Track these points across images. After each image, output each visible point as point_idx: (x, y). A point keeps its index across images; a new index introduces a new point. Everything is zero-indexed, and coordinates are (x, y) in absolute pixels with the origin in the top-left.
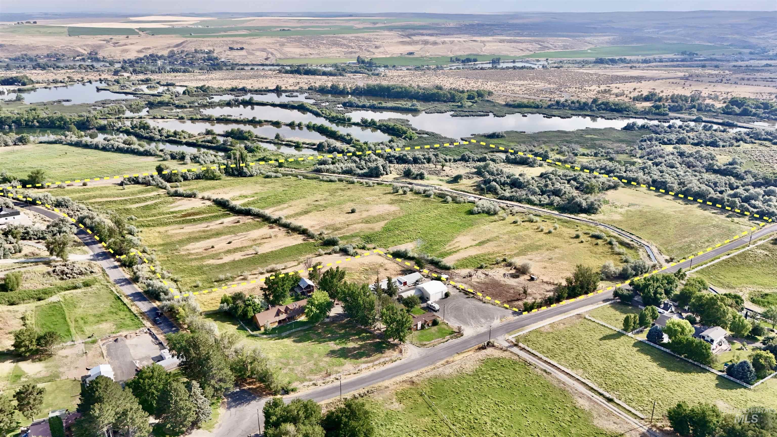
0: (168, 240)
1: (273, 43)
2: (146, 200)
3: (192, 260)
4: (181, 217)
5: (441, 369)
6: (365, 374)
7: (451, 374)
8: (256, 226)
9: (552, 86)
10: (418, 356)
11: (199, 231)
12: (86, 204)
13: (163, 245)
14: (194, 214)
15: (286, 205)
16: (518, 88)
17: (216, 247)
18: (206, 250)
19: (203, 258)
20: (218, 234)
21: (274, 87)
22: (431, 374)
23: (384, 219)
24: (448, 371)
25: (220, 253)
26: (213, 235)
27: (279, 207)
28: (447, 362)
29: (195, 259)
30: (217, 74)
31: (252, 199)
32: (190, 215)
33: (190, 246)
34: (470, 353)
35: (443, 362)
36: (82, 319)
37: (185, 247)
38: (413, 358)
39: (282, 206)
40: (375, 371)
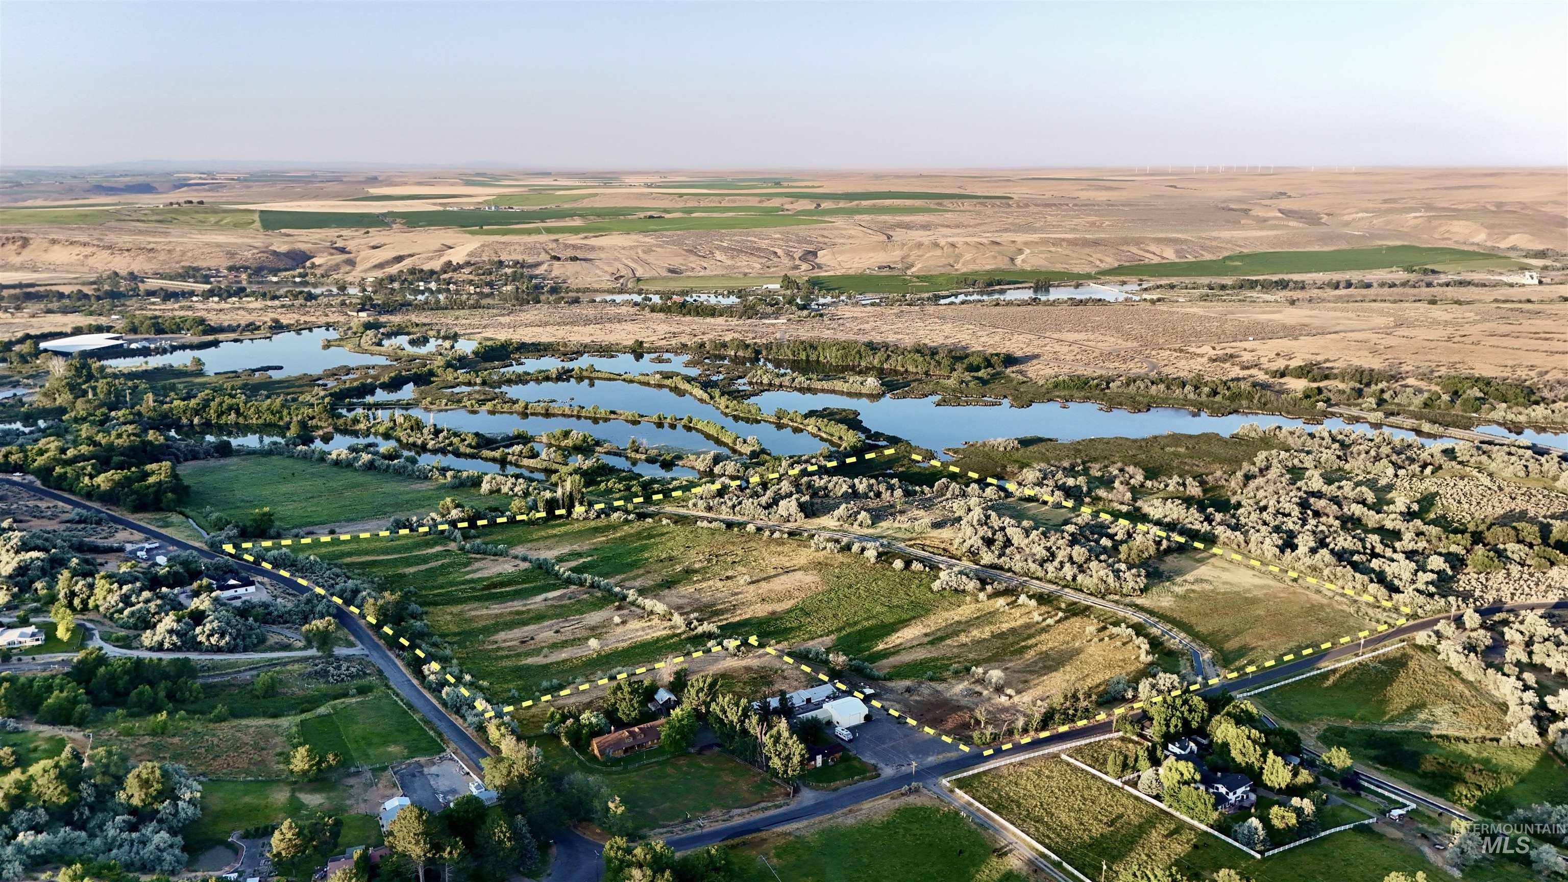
0: (466, 627)
1: (631, 248)
2: (425, 560)
3: (502, 658)
4: (483, 589)
5: (840, 820)
6: (738, 821)
7: (851, 826)
8: (595, 605)
9: (1129, 344)
10: (812, 802)
11: (511, 613)
12: (340, 567)
13: (459, 634)
14: (502, 584)
15: (641, 571)
16: (1065, 349)
17: (537, 638)
18: (523, 642)
19: (518, 655)
20: (539, 617)
21: (630, 342)
22: (826, 825)
23: (791, 597)
24: (850, 821)
25: (543, 648)
26: (531, 619)
27: (631, 575)
28: (850, 811)
29: (507, 657)
30: (531, 314)
31: (589, 559)
32: (495, 585)
33: (502, 635)
34: (886, 800)
35: (845, 810)
36: (363, 739)
37: (492, 638)
38: (805, 804)
39: (635, 572)
40: (752, 819)
